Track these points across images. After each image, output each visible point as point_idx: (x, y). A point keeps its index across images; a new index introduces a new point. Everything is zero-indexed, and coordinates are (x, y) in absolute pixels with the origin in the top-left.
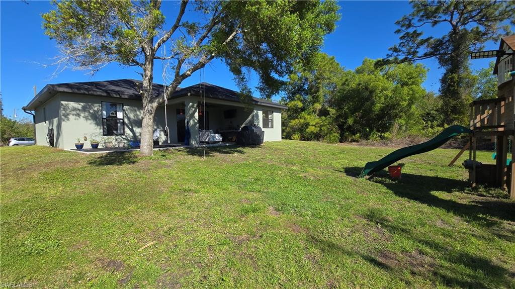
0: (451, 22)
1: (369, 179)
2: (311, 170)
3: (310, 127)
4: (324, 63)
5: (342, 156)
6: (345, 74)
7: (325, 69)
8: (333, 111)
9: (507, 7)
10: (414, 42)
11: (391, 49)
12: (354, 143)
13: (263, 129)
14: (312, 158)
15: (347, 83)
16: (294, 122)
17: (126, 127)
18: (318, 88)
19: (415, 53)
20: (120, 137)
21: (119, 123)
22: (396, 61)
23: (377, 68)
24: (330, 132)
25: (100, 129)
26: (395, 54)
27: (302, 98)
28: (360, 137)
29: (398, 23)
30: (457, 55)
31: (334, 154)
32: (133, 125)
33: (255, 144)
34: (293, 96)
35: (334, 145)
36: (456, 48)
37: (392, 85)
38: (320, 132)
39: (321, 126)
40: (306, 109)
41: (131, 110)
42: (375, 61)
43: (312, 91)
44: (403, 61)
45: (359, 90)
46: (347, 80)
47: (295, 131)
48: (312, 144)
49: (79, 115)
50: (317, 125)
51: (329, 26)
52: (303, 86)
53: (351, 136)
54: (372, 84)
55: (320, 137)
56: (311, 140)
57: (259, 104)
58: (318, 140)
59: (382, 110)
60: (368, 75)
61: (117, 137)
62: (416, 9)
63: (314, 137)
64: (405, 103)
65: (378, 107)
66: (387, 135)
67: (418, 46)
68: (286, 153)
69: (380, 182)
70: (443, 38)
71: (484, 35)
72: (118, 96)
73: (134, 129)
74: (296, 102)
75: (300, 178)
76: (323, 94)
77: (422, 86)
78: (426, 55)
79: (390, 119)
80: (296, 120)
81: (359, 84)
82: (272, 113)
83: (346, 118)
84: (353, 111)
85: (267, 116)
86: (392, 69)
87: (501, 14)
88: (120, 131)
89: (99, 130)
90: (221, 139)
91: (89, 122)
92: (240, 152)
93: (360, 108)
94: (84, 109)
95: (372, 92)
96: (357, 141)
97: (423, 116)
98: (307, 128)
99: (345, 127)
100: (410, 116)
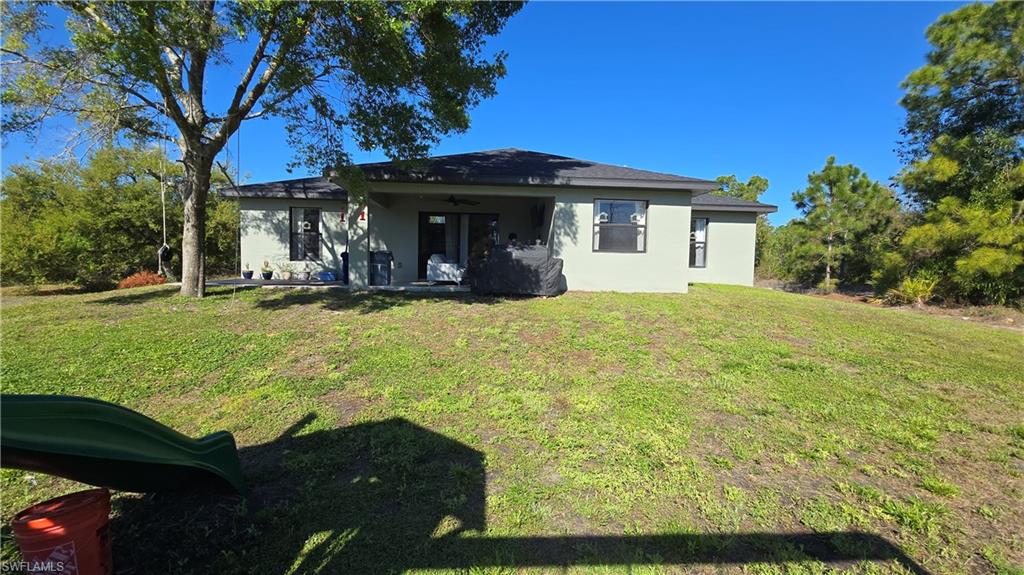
20: (314, 263)
25: (285, 247)
32: (335, 241)
49: (259, 227)
73: (336, 247)
82: (647, 206)
89: (285, 250)
91: (271, 236)
94: (266, 218)
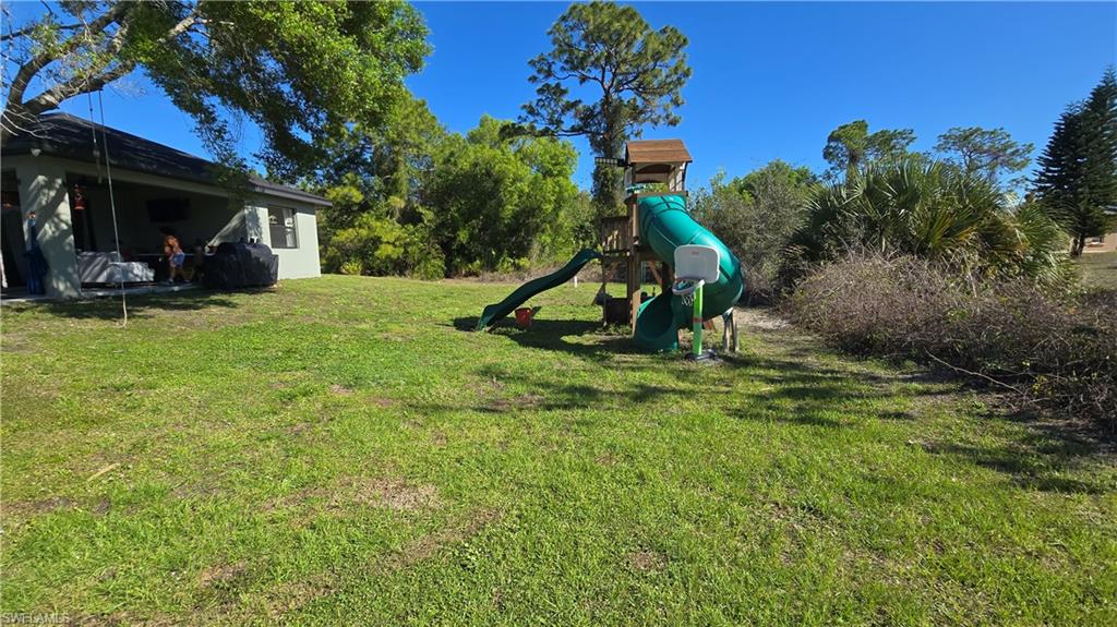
0: (602, 83)
1: (490, 332)
2: (395, 328)
3: (383, 246)
4: (406, 112)
5: (448, 301)
6: (449, 139)
7: (408, 124)
8: (428, 215)
9: (667, 77)
10: (557, 101)
11: (525, 107)
12: (470, 278)
13: (275, 251)
14: (394, 308)
15: (453, 159)
16: (346, 235)
18: (396, 163)
19: (559, 122)
22: (532, 132)
23: (504, 139)
24: (425, 256)
26: (531, 118)
27: (360, 181)
28: (481, 267)
29: (532, 63)
30: (611, 139)
31: (435, 299)
33: (257, 286)
34: (337, 174)
35: (434, 283)
36: (610, 128)
37: (529, 173)
38: (405, 258)
39: (406, 245)
40: (371, 208)
42: (500, 123)
43: (383, 167)
44: (544, 133)
45: (476, 175)
46: (452, 154)
47: (348, 256)
48: (391, 282)
50: (397, 243)
51: (413, 63)
52: (361, 154)
53: (466, 265)
54: (497, 167)
55: (406, 268)
56: (387, 274)
57: (258, 190)
58: (401, 274)
59: (516, 216)
60: (491, 147)
62: (556, 46)
63: (394, 269)
64: (549, 207)
65: (509, 210)
66: (523, 262)
67: (563, 111)
68: (340, 302)
69: (504, 334)
70: (594, 107)
71: (641, 112)
74: (346, 190)
75: (377, 341)
76: (405, 176)
77: (573, 180)
78: (573, 129)
79: (527, 233)
80: (350, 230)
81: (476, 165)
82: (294, 213)
83: (455, 230)
84: (468, 216)
85: (281, 221)
86: (529, 144)
87: (661, 86)
90: (151, 274)
92: (222, 303)
93: (479, 212)
95: (498, 181)
96: (476, 274)
97: (574, 231)
98: (377, 248)
99: (454, 247)
100: (557, 230)
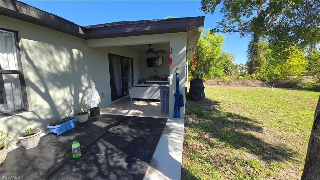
17: (31, 90)
20: (19, 119)
21: (8, 81)
32: (50, 85)
41: (43, 51)
61: (10, 122)
72: (11, 8)
73: (51, 93)
88: (14, 101)
